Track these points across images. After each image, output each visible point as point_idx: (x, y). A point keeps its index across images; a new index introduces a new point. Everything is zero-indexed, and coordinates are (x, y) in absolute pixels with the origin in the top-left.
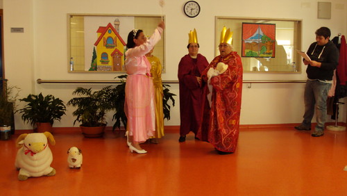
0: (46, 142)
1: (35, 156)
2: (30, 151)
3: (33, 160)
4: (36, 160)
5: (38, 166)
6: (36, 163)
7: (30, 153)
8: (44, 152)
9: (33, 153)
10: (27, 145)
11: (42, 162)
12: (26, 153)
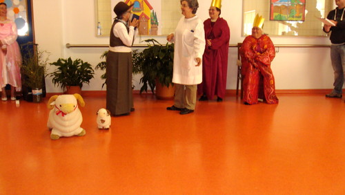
0: (76, 103)
1: (66, 117)
2: (61, 112)
3: (64, 120)
4: (67, 120)
5: (68, 126)
6: (67, 123)
7: (61, 114)
8: (74, 112)
9: (64, 114)
10: (58, 106)
11: (72, 123)
12: (57, 114)
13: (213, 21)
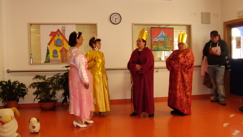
1: (5, 126)
3: (4, 128)
4: (6, 128)
5: (7, 132)
6: (6, 130)
7: (1, 123)
8: (12, 122)
9: (3, 123)
11: (10, 129)
13: (140, 50)
